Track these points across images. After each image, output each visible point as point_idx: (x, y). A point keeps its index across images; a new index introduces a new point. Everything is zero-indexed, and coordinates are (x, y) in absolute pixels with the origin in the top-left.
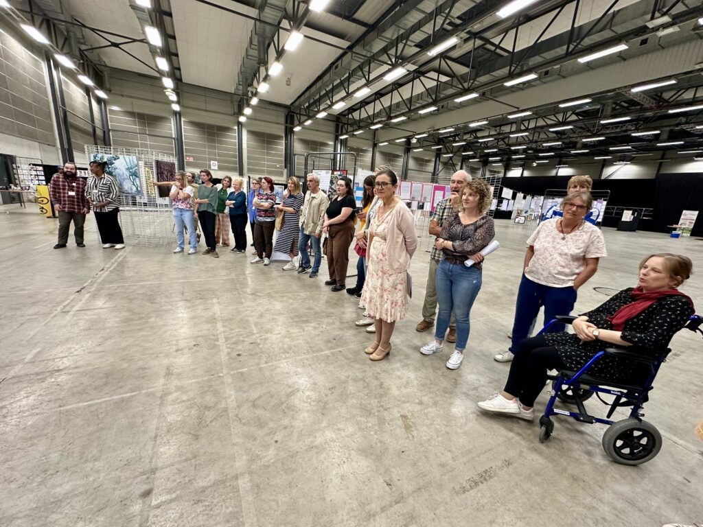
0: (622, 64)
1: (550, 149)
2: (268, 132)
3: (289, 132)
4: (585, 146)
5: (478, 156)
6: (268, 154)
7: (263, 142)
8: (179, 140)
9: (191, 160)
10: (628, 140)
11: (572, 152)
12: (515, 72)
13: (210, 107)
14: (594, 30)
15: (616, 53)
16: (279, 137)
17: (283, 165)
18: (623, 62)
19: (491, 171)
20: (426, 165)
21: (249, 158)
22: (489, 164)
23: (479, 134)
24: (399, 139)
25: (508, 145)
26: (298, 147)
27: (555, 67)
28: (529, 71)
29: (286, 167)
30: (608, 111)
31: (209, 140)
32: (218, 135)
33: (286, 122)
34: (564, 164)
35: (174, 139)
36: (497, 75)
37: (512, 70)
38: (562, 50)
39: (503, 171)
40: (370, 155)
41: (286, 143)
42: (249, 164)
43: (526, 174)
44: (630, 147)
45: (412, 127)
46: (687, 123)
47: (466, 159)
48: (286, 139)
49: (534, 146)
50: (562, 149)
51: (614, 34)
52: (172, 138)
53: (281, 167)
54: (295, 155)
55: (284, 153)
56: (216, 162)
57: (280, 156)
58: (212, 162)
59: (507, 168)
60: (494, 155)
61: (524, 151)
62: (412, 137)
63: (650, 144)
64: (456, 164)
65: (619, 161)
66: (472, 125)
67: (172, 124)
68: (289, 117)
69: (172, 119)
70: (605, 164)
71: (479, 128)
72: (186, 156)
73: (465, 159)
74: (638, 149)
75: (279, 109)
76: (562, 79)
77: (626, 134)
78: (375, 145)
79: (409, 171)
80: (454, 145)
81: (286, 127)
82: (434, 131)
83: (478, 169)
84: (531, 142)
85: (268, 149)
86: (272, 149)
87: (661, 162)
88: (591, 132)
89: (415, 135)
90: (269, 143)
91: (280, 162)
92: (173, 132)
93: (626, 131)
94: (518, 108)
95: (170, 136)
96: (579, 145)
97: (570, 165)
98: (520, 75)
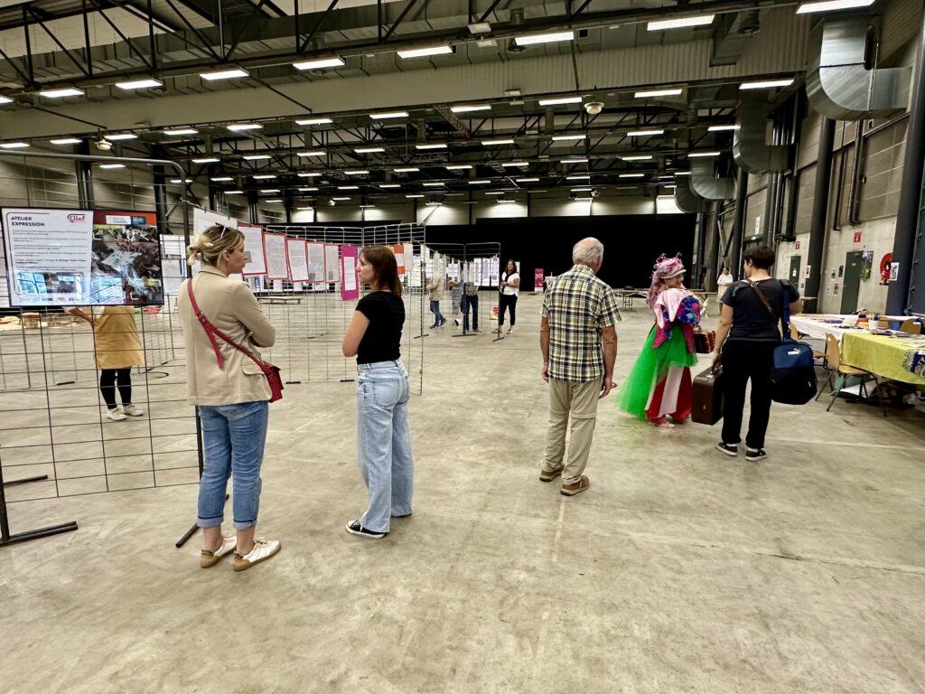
0: (431, 74)
1: (352, 181)
4: (395, 179)
5: (240, 184)
10: (441, 174)
11: (381, 186)
12: (307, 49)
14: (407, 17)
15: (426, 57)
18: (434, 70)
19: (266, 213)
20: (135, 199)
22: (260, 201)
23: (242, 146)
24: (60, 137)
25: (292, 169)
27: (368, 56)
28: (329, 52)
30: (422, 134)
34: (369, 204)
36: (273, 47)
37: (302, 43)
38: (371, 32)
39: (284, 212)
43: (321, 217)
44: (442, 184)
45: (95, 116)
46: (493, 159)
47: (219, 190)
49: (331, 173)
50: (368, 181)
51: (429, 29)
59: (290, 208)
60: (268, 184)
61: (316, 181)
62: (99, 136)
63: (460, 181)
64: (202, 199)
65: (432, 201)
66: (234, 128)
70: (418, 205)
71: (244, 134)
73: (216, 190)
74: (449, 187)
76: (366, 77)
77: (440, 166)
80: (197, 161)
82: (151, 129)
83: (243, 209)
84: (327, 167)
87: (471, 205)
88: (402, 160)
89: (104, 133)
93: (440, 162)
94: (310, 110)
96: (388, 177)
97: (378, 205)
98: (315, 55)
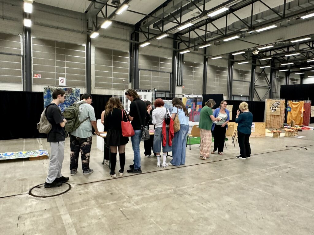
2: (116, 49)
3: (134, 48)
6: (115, 69)
7: (110, 58)
8: (27, 58)
9: (39, 77)
13: (61, 25)
16: (125, 54)
17: (128, 79)
20: (245, 76)
21: (96, 74)
26: (142, 63)
29: (130, 82)
31: (58, 57)
32: (68, 52)
33: (131, 39)
35: (23, 56)
40: (201, 68)
41: (131, 60)
42: (96, 79)
48: (131, 55)
52: (20, 55)
53: (126, 82)
54: (139, 70)
55: (129, 68)
56: (64, 79)
57: (125, 71)
58: (60, 78)
67: (21, 42)
68: (134, 36)
69: (21, 37)
72: (34, 73)
75: (125, 27)
78: (206, 60)
79: (233, 81)
81: (131, 44)
85: (115, 64)
86: (119, 65)
90: (116, 59)
91: (125, 77)
92: (22, 49)
95: (18, 53)
